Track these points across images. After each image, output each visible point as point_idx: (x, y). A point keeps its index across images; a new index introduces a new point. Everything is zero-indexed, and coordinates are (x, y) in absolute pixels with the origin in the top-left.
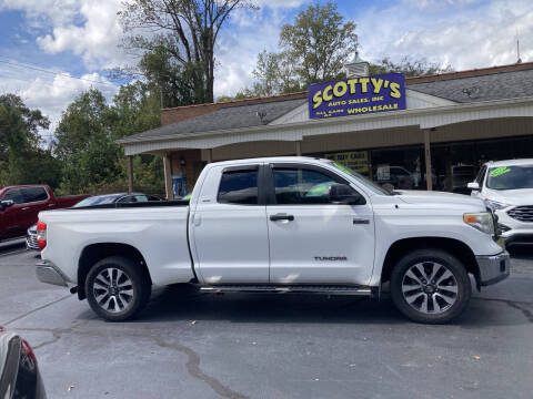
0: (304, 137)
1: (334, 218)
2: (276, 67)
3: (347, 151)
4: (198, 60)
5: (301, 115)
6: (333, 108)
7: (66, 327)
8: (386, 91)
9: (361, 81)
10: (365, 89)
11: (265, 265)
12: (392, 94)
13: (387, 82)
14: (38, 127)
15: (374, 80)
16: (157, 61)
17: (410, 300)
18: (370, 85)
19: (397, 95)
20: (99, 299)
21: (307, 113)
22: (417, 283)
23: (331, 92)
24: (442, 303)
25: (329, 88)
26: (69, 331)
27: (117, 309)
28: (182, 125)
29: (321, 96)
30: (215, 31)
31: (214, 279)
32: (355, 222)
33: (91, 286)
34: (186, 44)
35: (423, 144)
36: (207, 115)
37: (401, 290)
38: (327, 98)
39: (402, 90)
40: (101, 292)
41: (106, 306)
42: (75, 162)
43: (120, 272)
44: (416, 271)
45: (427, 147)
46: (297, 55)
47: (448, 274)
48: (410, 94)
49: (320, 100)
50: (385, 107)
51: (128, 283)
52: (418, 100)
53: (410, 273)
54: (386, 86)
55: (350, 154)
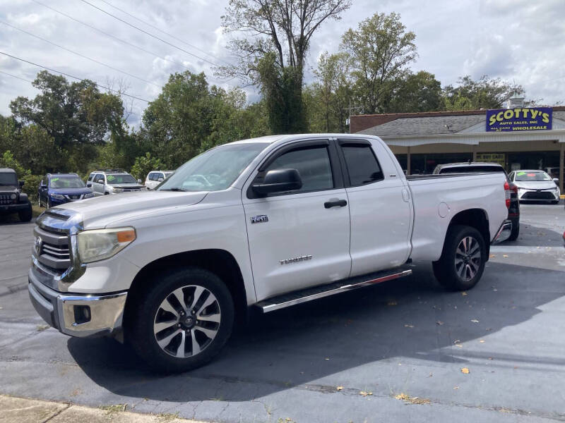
0: (480, 143)
3: (491, 153)
6: (503, 126)
8: (539, 118)
9: (523, 110)
10: (525, 116)
12: (543, 120)
15: (532, 111)
18: (530, 114)
19: (547, 121)
21: (484, 128)
23: (502, 116)
25: (502, 113)
29: (495, 118)
35: (559, 152)
38: (499, 119)
39: (550, 118)
45: (562, 153)
48: (555, 121)
49: (494, 121)
50: (538, 128)
52: (560, 125)
54: (540, 114)
55: (492, 155)
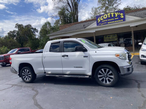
0: (96, 31)
1: (79, 56)
2: (97, 11)
4: (74, 11)
5: (94, 25)
6: (103, 22)
7: (16, 84)
8: (119, 16)
9: (111, 13)
10: (113, 16)
11: (61, 69)
12: (121, 17)
13: (119, 13)
14: (36, 32)
15: (115, 13)
16: (62, 13)
17: (100, 79)
18: (114, 15)
19: (122, 17)
20: (24, 77)
21: (96, 24)
22: (102, 75)
23: (103, 18)
24: (109, 81)
25: (102, 16)
26: (16, 85)
27: (28, 80)
28: (63, 30)
29: (100, 19)
30: (78, 3)
31: (50, 73)
32: (84, 57)
33: (22, 74)
34: (70, 7)
35: (131, 32)
36: (71, 27)
37: (98, 76)
38: (102, 19)
39: (124, 15)
40: (24, 75)
41: (25, 79)
42: (43, 41)
43: (28, 70)
44: (102, 71)
45: (132, 32)
46: (102, 7)
47: (111, 72)
48: (126, 16)
50: (119, 21)
51: (30, 73)
52: (129, 18)
53: (100, 72)
54: (119, 14)
55: (111, 35)
